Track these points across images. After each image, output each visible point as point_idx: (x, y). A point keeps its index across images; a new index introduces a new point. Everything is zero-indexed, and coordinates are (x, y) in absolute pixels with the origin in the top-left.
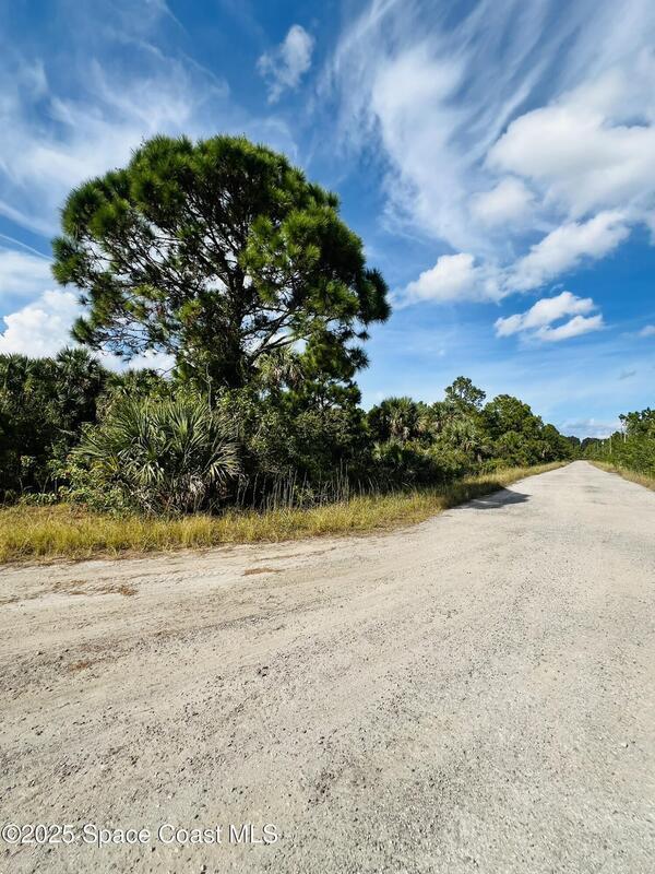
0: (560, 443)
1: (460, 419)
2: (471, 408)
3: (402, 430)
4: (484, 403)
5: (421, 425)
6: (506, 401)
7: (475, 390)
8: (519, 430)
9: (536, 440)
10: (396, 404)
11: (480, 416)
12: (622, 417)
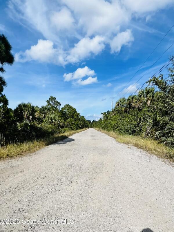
0: (85, 122)
1: (52, 113)
2: (56, 109)
3: (29, 117)
4: (61, 107)
5: (37, 115)
6: (68, 107)
7: (57, 102)
8: (73, 118)
9: (78, 121)
10: (25, 106)
11: (60, 112)
12: (102, 113)
